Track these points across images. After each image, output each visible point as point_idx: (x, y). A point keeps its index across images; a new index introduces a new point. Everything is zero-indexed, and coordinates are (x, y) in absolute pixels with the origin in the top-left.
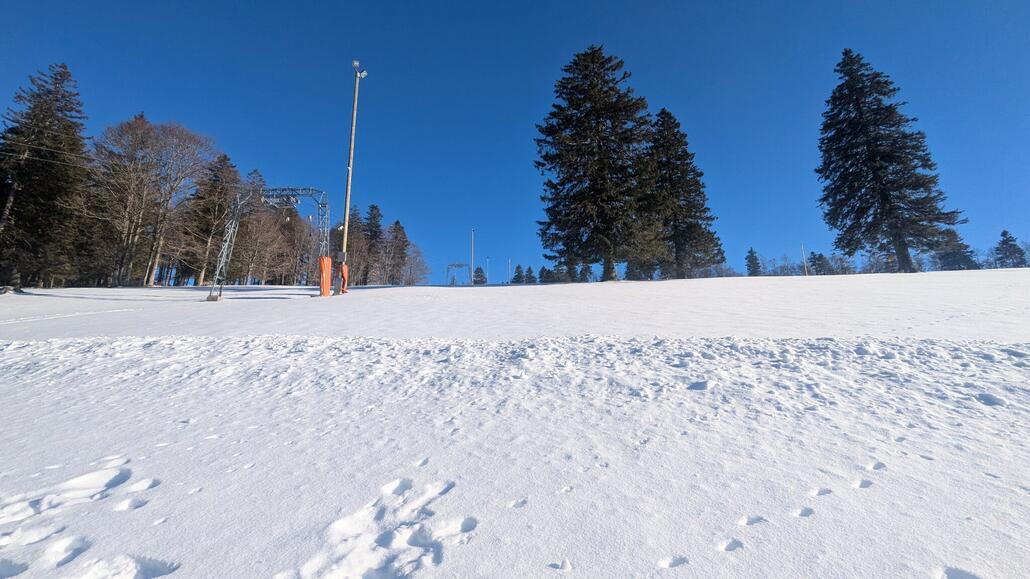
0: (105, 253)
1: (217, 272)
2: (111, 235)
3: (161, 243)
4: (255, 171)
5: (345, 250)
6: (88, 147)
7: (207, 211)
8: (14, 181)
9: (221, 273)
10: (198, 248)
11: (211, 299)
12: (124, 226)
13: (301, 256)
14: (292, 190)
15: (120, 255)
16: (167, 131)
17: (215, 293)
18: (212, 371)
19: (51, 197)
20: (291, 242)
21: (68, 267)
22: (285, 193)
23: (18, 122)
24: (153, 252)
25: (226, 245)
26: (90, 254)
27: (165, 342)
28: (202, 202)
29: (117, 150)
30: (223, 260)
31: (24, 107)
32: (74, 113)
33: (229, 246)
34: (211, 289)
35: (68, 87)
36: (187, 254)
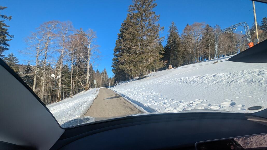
0: (188, 57)
1: (215, 56)
2: (188, 53)
3: (198, 52)
4: (217, 25)
5: (258, 38)
6: (180, 36)
7: (207, 41)
8: (170, 47)
9: (216, 56)
10: (207, 51)
11: (215, 63)
12: (190, 50)
13: (236, 44)
14: (233, 26)
15: (191, 57)
16: (194, 25)
17: (216, 61)
18: (237, 81)
19: (176, 49)
20: (232, 41)
21: (181, 62)
22: (231, 28)
23: (169, 36)
24: (197, 55)
25: (216, 48)
26: (185, 58)
27: (218, 75)
28: (205, 39)
29: (185, 35)
30: (216, 52)
31: (169, 33)
32: (176, 30)
33: (217, 48)
34: (215, 60)
35: (174, 25)
36: (205, 53)
